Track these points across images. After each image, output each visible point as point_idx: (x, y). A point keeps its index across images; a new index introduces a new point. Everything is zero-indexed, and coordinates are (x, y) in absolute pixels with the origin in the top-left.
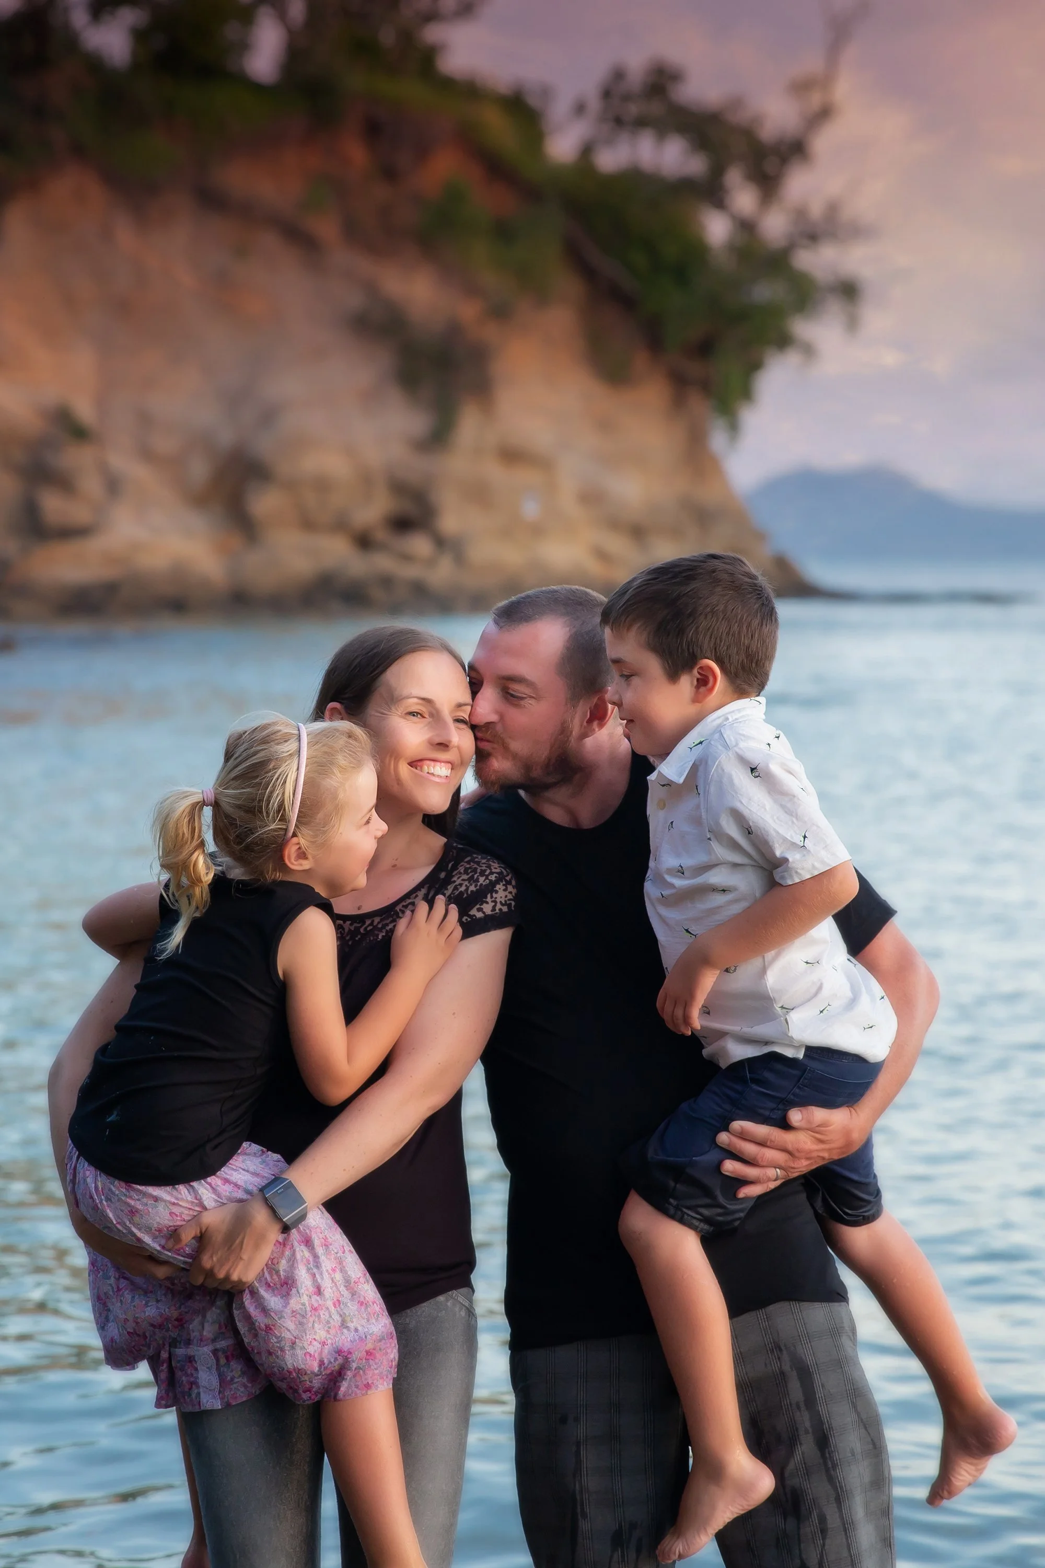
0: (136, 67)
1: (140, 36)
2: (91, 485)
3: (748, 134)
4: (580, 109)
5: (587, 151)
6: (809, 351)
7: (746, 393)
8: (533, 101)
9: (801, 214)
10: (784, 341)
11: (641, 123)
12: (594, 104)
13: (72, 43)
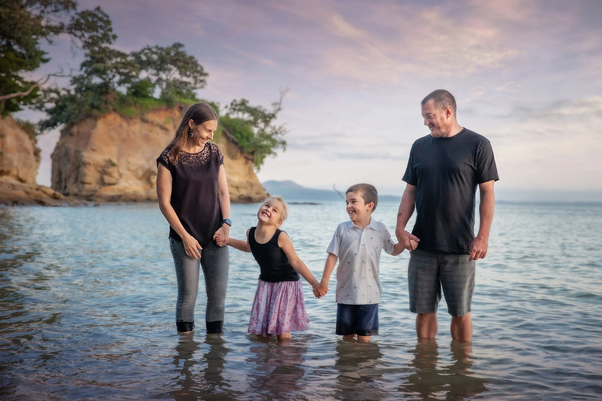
0: (128, 94)
1: (129, 89)
2: (116, 175)
3: (263, 113)
4: (226, 107)
5: (228, 114)
6: (275, 154)
7: (262, 162)
8: (216, 104)
9: (274, 128)
10: (270, 152)
11: (239, 110)
12: (229, 106)
13: (114, 90)
